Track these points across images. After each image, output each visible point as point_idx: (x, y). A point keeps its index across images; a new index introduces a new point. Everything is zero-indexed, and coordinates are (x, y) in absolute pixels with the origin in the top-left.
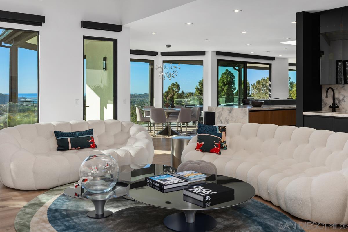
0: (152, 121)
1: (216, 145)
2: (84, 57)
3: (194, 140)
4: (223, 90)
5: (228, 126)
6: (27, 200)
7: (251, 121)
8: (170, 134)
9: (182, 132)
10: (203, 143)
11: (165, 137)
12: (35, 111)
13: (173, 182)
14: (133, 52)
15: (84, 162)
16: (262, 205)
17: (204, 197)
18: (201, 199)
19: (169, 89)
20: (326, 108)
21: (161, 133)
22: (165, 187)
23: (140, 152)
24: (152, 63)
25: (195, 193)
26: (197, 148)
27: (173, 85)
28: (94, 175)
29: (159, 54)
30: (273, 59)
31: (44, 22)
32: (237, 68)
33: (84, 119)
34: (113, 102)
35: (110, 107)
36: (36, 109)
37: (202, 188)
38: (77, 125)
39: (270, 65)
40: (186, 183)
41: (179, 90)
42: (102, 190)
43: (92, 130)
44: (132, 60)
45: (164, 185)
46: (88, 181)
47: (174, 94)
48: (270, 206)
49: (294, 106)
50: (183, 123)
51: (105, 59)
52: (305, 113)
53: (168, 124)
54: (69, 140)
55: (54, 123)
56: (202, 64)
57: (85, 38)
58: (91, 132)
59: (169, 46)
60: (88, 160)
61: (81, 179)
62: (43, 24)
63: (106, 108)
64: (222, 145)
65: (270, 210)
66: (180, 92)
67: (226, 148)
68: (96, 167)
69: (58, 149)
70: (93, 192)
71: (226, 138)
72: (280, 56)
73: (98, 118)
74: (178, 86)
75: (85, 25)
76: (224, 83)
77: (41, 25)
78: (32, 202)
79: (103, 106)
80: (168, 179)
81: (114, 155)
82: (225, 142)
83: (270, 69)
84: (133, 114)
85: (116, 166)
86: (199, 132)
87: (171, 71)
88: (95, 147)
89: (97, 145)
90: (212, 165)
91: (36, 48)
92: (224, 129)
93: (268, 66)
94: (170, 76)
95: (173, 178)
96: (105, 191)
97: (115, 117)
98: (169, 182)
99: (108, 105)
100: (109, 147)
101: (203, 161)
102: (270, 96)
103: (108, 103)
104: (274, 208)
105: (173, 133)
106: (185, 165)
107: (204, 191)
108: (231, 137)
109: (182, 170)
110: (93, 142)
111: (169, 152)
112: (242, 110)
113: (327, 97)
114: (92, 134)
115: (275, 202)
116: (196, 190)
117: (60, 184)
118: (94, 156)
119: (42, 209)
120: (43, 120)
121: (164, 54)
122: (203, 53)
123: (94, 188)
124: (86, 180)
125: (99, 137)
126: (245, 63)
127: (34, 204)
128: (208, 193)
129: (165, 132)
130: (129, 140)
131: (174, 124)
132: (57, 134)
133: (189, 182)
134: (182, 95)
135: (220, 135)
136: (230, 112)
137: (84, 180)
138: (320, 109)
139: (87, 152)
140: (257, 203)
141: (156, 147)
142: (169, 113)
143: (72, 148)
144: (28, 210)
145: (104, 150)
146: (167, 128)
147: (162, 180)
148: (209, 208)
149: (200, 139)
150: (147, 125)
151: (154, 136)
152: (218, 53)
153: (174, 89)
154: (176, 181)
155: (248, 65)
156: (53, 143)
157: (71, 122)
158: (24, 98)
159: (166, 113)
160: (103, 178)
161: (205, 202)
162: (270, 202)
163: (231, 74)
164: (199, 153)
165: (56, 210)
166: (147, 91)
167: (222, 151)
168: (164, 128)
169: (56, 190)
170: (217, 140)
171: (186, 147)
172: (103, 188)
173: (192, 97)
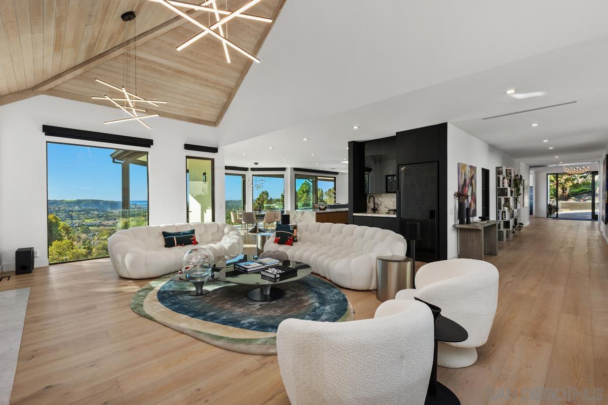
0: (243, 222)
1: (289, 239)
2: (187, 171)
3: (273, 236)
4: (303, 196)
5: (299, 225)
6: (141, 286)
7: (317, 220)
8: (258, 232)
9: (267, 230)
10: (279, 238)
11: (254, 234)
12: (144, 216)
13: (254, 266)
14: (227, 168)
15: (186, 254)
16: (319, 280)
17: (275, 275)
18: (273, 276)
19: (260, 196)
20: (369, 210)
21: (250, 232)
22: (248, 270)
23: (232, 247)
24: (244, 176)
25: (269, 273)
26: (275, 242)
27: (263, 193)
28: (195, 264)
29: (249, 169)
30: (337, 173)
31: (152, 144)
32: (311, 180)
33: (188, 221)
34: (211, 208)
35: (209, 212)
36: (147, 214)
37: (274, 269)
38: (181, 226)
39: (335, 178)
40: (264, 267)
41: (268, 197)
42: (201, 274)
43: (194, 230)
44: (226, 174)
45: (247, 269)
46: (190, 269)
47: (264, 200)
48: (325, 280)
49: (347, 209)
50: (269, 223)
51: (205, 174)
52: (354, 214)
53: (256, 224)
54: (175, 238)
55: (162, 225)
56: (283, 177)
57: (187, 157)
58: (193, 232)
59: (257, 164)
60: (190, 253)
61: (184, 268)
62: (151, 146)
63: (205, 212)
64: (293, 239)
65: (325, 283)
66: (269, 198)
67: (296, 241)
68: (196, 257)
69: (166, 246)
70: (194, 276)
71: (297, 234)
72: (342, 171)
73: (199, 221)
74: (267, 194)
75: (188, 147)
76: (304, 191)
77: (150, 147)
78: (144, 287)
79: (203, 211)
80: (251, 264)
81: (211, 249)
82: (296, 237)
83: (335, 181)
84: (228, 217)
85: (212, 256)
86: (277, 229)
87: (258, 183)
88: (196, 243)
89: (198, 242)
90: (285, 253)
91: (145, 164)
92: (295, 227)
93: (333, 179)
94: (258, 187)
95: (255, 263)
96: (203, 275)
97: (213, 220)
98: (251, 267)
99: (207, 210)
100: (208, 243)
101: (278, 251)
102: (335, 202)
103: (207, 209)
104: (327, 282)
105: (260, 231)
106: (265, 254)
107: (276, 271)
108: (300, 233)
109: (262, 258)
110: (194, 240)
111: (255, 246)
112: (311, 212)
113: (369, 202)
114: (194, 233)
115: (328, 277)
116: (270, 271)
117: (168, 272)
118: (195, 250)
119: (152, 292)
120: (153, 224)
121: (253, 169)
122: (284, 169)
123: (195, 273)
124: (189, 268)
125: (200, 235)
126: (316, 177)
127: (146, 289)
128: (278, 272)
129: (254, 231)
130: (224, 237)
131: (261, 225)
132: (165, 234)
133: (266, 266)
134: (270, 201)
135: (293, 232)
136: (302, 214)
137: (186, 268)
138: (365, 211)
139: (190, 247)
140: (316, 278)
141: (245, 243)
142: (257, 216)
143: (177, 244)
144: (141, 293)
145: (203, 245)
146: (256, 227)
147: (246, 265)
148: (278, 282)
149: (277, 235)
150: (240, 225)
151: (245, 234)
152: (296, 169)
153: (264, 196)
154: (256, 266)
155: (318, 178)
156: (161, 241)
157: (176, 224)
158: (134, 205)
159: (254, 216)
160: (202, 266)
161: (276, 278)
162: (325, 278)
163: (308, 184)
164: (277, 245)
165: (165, 292)
166: (240, 198)
167: (294, 243)
168: (254, 227)
169: (164, 278)
170: (290, 235)
171: (268, 241)
172: (202, 273)
173: (278, 203)
